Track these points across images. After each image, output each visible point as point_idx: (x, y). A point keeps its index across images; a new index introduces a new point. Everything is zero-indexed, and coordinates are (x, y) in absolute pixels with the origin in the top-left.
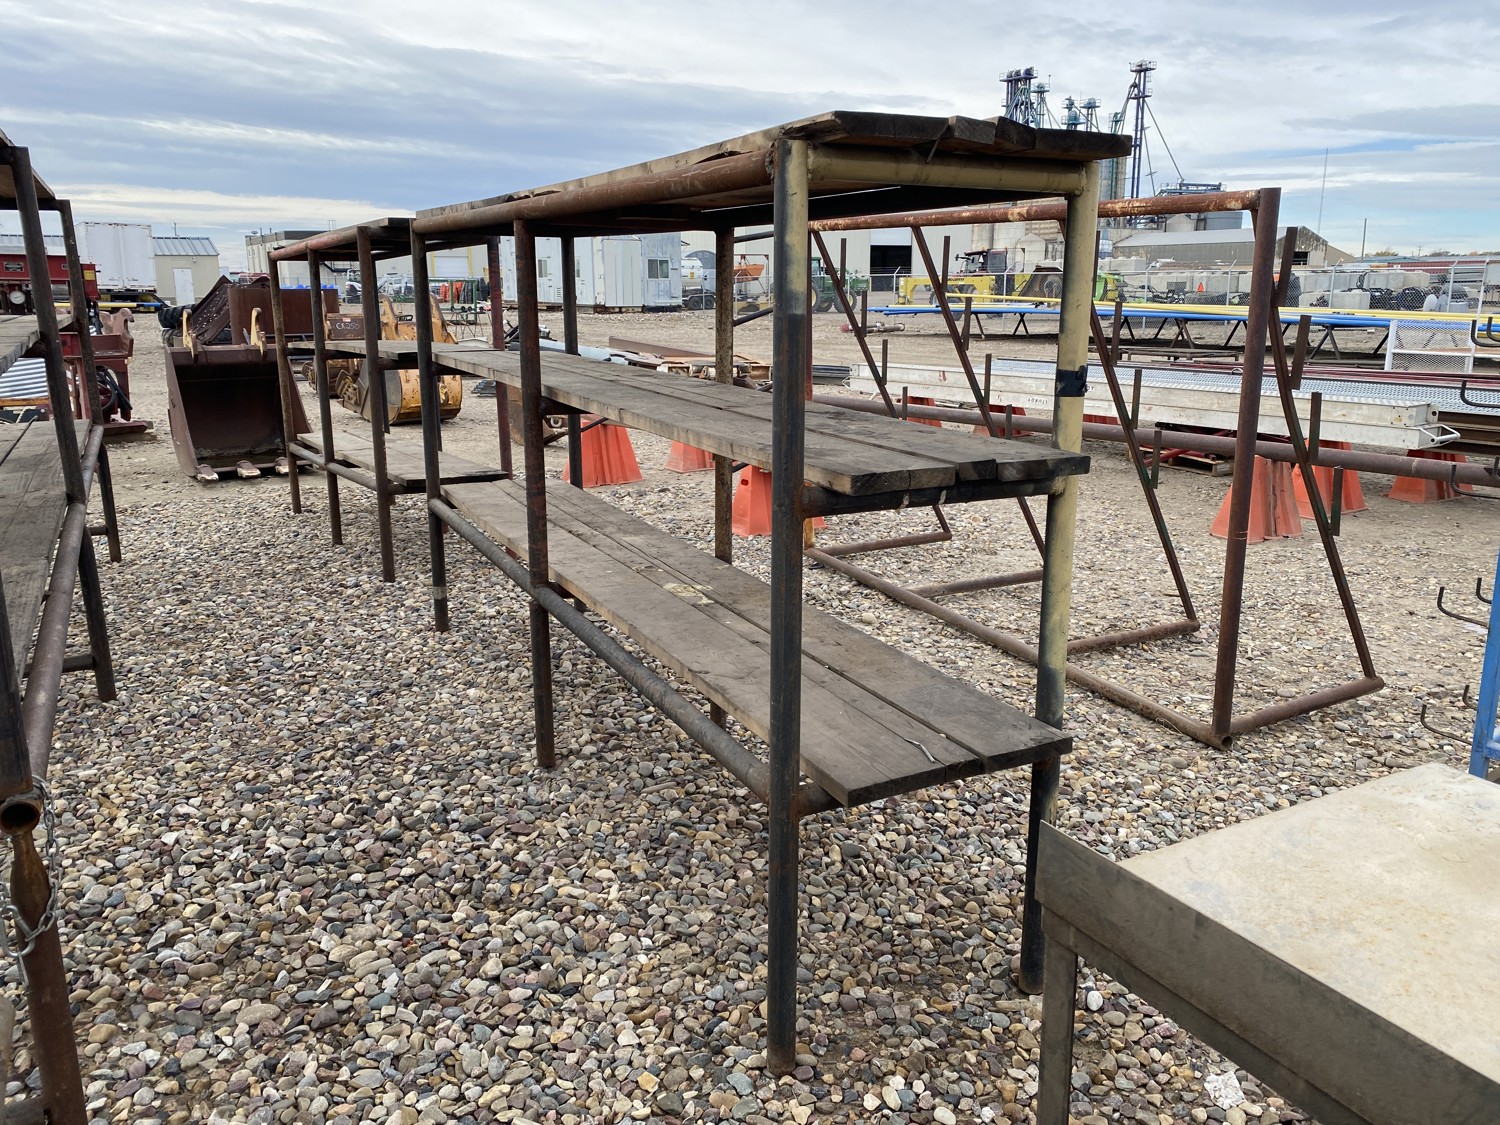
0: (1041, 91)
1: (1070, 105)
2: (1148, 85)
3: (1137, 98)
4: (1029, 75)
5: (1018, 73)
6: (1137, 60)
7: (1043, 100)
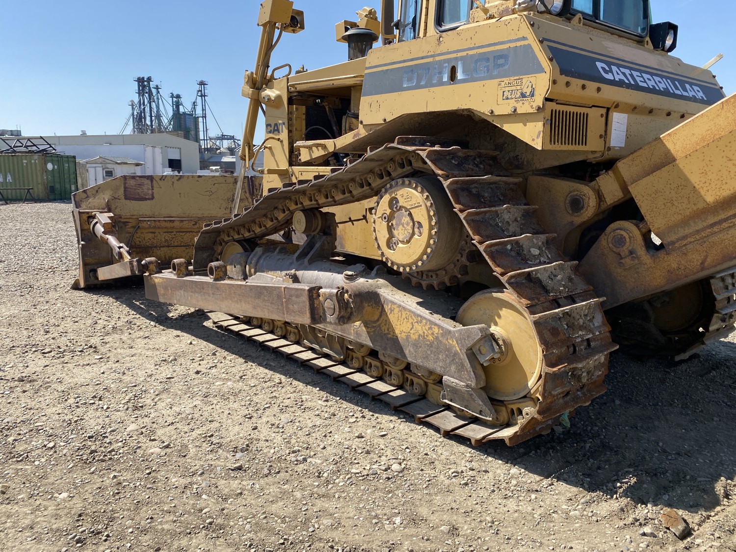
0: (157, 88)
1: (172, 96)
2: (206, 91)
3: (201, 96)
4: (149, 79)
5: (143, 78)
6: (199, 80)
7: (158, 92)
